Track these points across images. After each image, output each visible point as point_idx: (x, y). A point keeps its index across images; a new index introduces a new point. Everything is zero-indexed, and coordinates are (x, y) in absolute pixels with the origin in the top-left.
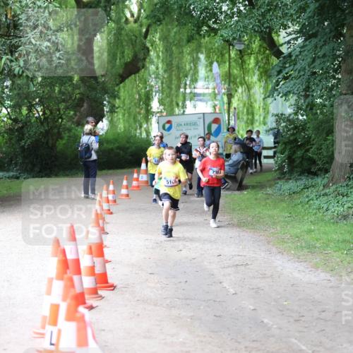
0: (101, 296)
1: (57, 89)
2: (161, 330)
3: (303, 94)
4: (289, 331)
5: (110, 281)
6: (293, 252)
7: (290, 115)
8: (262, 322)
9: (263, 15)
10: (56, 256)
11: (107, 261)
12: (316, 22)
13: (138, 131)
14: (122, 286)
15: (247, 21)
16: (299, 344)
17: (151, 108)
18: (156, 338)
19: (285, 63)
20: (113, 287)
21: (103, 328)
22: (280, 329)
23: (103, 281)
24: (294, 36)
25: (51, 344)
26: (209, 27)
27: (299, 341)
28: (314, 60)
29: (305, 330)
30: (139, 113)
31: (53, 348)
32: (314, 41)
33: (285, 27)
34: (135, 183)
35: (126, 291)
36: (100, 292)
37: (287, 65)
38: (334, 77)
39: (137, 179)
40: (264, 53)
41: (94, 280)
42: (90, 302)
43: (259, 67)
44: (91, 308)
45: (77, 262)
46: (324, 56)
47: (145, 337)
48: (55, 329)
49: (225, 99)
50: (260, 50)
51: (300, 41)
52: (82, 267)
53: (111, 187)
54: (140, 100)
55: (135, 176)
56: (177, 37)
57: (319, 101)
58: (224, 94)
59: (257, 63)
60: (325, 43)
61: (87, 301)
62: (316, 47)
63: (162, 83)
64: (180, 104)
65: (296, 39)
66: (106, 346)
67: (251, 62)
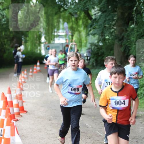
0: (21, 116)
1: (3, 33)
2: (45, 129)
3: (101, 34)
4: (96, 128)
5: (25, 109)
6: (97, 97)
7: (96, 43)
8: (85, 125)
9: (85, 3)
10: (3, 100)
11: (24, 102)
12: (106, 6)
13: (36, 50)
14: (30, 111)
15: (78, 6)
16: (100, 133)
17: (41, 41)
18: (43, 132)
19: (94, 22)
20: (26, 112)
21: (22, 128)
22: (92, 127)
23: (22, 109)
24: (97, 12)
25: (1, 135)
26: (64, 8)
27: (100, 132)
28: (105, 21)
29: (102, 128)
30: (37, 43)
31: (2, 136)
32: (105, 14)
33: (94, 8)
34: (35, 71)
35: (31, 114)
36: (21, 114)
37: (95, 23)
38: (113, 28)
39: (36, 69)
40: (86, 18)
41: (18, 110)
42: (17, 118)
43: (84, 24)
44: (17, 120)
45: (12, 102)
46: (109, 19)
47: (39, 132)
48: (2, 129)
49: (70, 37)
50: (84, 18)
51: (100, 14)
52: (13, 104)
53: (25, 72)
54: (37, 37)
55: (35, 67)
56: (51, 12)
57: (107, 37)
58: (70, 35)
59: (83, 22)
60: (109, 14)
61: (16, 118)
62: (106, 16)
63: (46, 31)
64: (53, 39)
65: (98, 13)
66: (23, 135)
67: (81, 22)
